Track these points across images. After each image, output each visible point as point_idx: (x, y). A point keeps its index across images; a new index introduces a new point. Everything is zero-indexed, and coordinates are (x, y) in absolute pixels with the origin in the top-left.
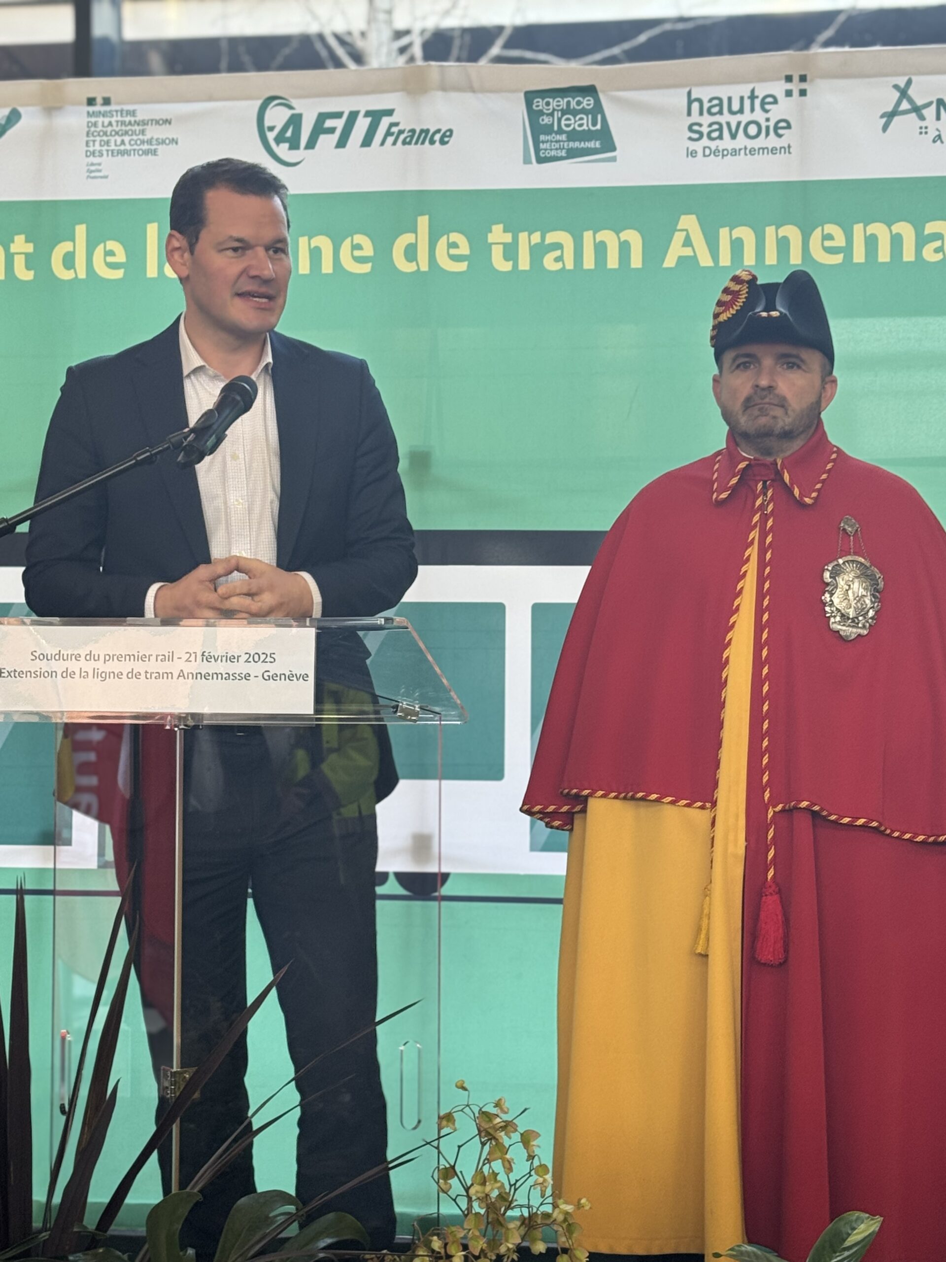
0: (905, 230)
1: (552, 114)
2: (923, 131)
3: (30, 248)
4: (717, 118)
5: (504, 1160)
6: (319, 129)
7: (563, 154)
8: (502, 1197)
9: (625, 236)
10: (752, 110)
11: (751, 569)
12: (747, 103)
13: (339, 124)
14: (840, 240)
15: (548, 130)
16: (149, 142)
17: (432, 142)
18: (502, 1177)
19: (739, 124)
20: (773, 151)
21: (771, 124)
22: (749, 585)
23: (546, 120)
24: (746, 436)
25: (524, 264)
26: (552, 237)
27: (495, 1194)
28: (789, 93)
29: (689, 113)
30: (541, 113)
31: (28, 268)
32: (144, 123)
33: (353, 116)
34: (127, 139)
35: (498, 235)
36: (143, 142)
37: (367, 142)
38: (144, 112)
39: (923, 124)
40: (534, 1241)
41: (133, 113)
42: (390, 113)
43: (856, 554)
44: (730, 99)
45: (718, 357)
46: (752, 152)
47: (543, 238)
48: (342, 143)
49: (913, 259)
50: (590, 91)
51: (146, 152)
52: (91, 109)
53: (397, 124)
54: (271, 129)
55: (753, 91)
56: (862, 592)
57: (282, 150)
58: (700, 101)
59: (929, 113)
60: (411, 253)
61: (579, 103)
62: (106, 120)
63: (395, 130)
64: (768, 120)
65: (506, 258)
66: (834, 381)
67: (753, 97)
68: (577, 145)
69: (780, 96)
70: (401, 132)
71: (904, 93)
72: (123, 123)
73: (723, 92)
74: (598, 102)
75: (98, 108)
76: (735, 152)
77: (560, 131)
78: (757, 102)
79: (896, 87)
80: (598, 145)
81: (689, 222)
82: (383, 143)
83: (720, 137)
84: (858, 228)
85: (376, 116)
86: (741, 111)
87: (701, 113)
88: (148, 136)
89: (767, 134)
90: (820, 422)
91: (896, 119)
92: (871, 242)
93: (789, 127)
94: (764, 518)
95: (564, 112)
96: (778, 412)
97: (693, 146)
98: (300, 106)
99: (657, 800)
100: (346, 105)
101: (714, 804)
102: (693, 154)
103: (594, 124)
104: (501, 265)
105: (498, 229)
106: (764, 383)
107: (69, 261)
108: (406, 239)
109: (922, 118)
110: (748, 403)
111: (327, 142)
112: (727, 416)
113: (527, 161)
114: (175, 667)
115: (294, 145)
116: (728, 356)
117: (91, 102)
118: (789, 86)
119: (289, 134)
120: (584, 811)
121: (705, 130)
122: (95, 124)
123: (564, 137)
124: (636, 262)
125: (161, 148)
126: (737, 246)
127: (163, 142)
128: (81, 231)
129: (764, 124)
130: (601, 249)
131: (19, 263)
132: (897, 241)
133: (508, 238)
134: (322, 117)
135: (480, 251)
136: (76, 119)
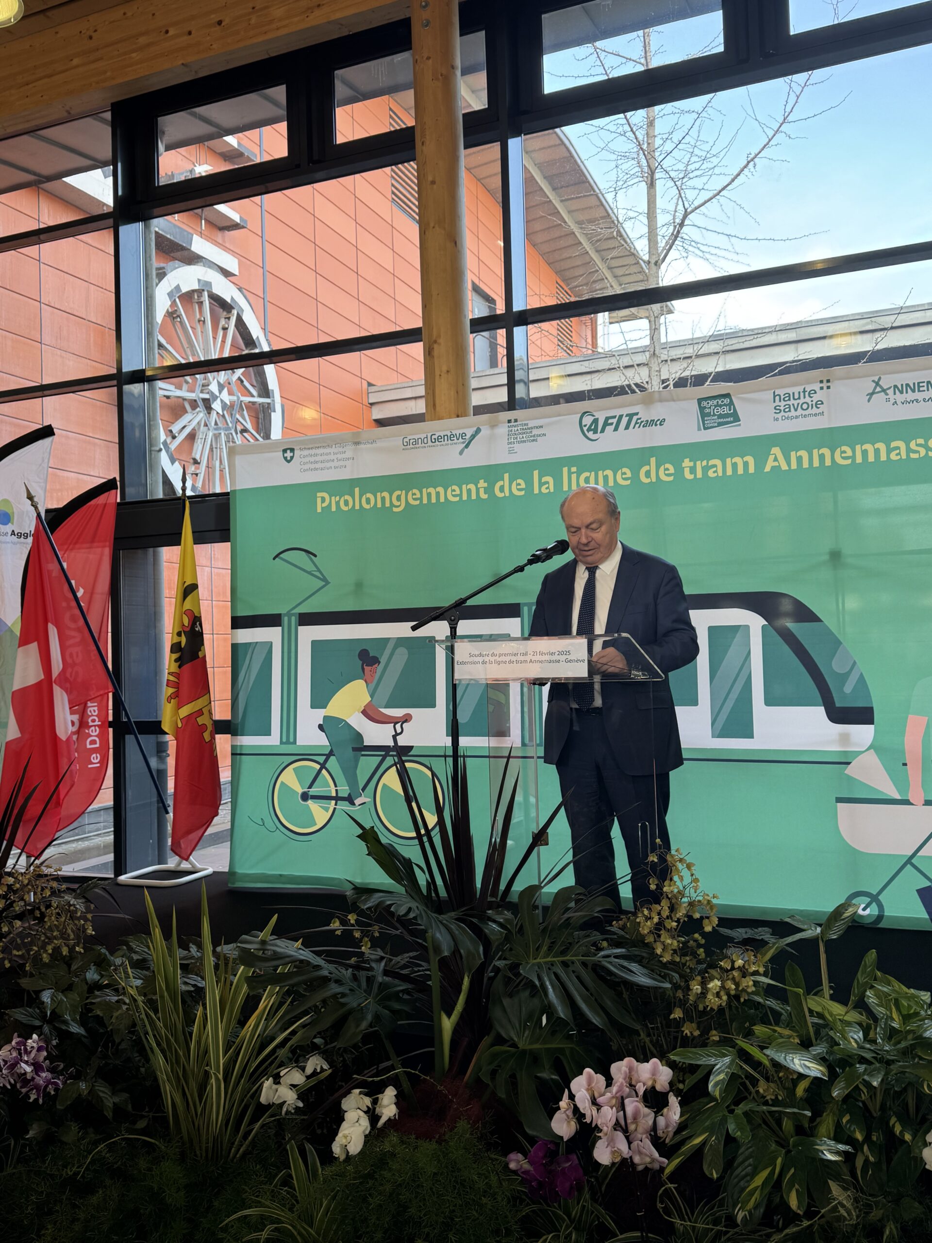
0: (881, 446)
1: (710, 408)
2: (888, 400)
3: (486, 485)
4: (788, 402)
5: (679, 876)
6: (606, 424)
7: (716, 425)
8: (679, 892)
9: (746, 459)
10: (805, 397)
12: (802, 394)
14: (849, 453)
15: (709, 415)
16: (534, 436)
17: (656, 425)
18: (679, 883)
19: (798, 404)
20: (815, 415)
21: (814, 403)
23: (707, 411)
25: (699, 474)
26: (711, 462)
27: (676, 891)
28: (822, 388)
29: (774, 402)
30: (705, 407)
31: (485, 493)
32: (532, 428)
34: (524, 436)
35: (687, 463)
36: (531, 436)
37: (627, 428)
38: (531, 424)
39: (888, 397)
40: (694, 912)
41: (527, 424)
42: (637, 414)
44: (793, 393)
46: (805, 416)
47: (708, 463)
48: (616, 429)
49: (885, 459)
50: (728, 395)
51: (533, 440)
52: (509, 424)
53: (640, 419)
54: (585, 426)
55: (804, 389)
57: (590, 435)
58: (779, 395)
59: (890, 392)
60: (648, 474)
61: (722, 402)
62: (516, 429)
63: (639, 421)
64: (812, 401)
65: (691, 473)
67: (804, 391)
68: (722, 420)
69: (817, 389)
70: (642, 422)
71: (877, 384)
72: (523, 429)
73: (790, 390)
74: (731, 400)
75: (512, 424)
76: (797, 417)
77: (714, 415)
78: (807, 394)
79: (873, 381)
80: (732, 419)
81: (776, 450)
82: (634, 428)
83: (790, 411)
84: (858, 447)
85: (631, 416)
86: (799, 398)
87: (780, 401)
88: (533, 434)
89: (812, 408)
91: (874, 396)
92: (865, 453)
93: (822, 403)
95: (716, 406)
97: (776, 416)
98: (597, 415)
102: (777, 419)
103: (730, 410)
104: (688, 476)
105: (687, 461)
107: (502, 489)
108: (645, 468)
109: (887, 394)
111: (610, 428)
113: (699, 429)
114: (528, 658)
115: (595, 432)
117: (509, 421)
118: (821, 385)
119: (593, 427)
121: (782, 408)
122: (511, 431)
123: (716, 417)
124: (752, 470)
125: (539, 438)
126: (799, 459)
127: (540, 435)
128: (506, 476)
129: (810, 403)
130: (735, 466)
131: (482, 491)
132: (877, 452)
133: (692, 464)
135: (679, 470)
136: (503, 430)
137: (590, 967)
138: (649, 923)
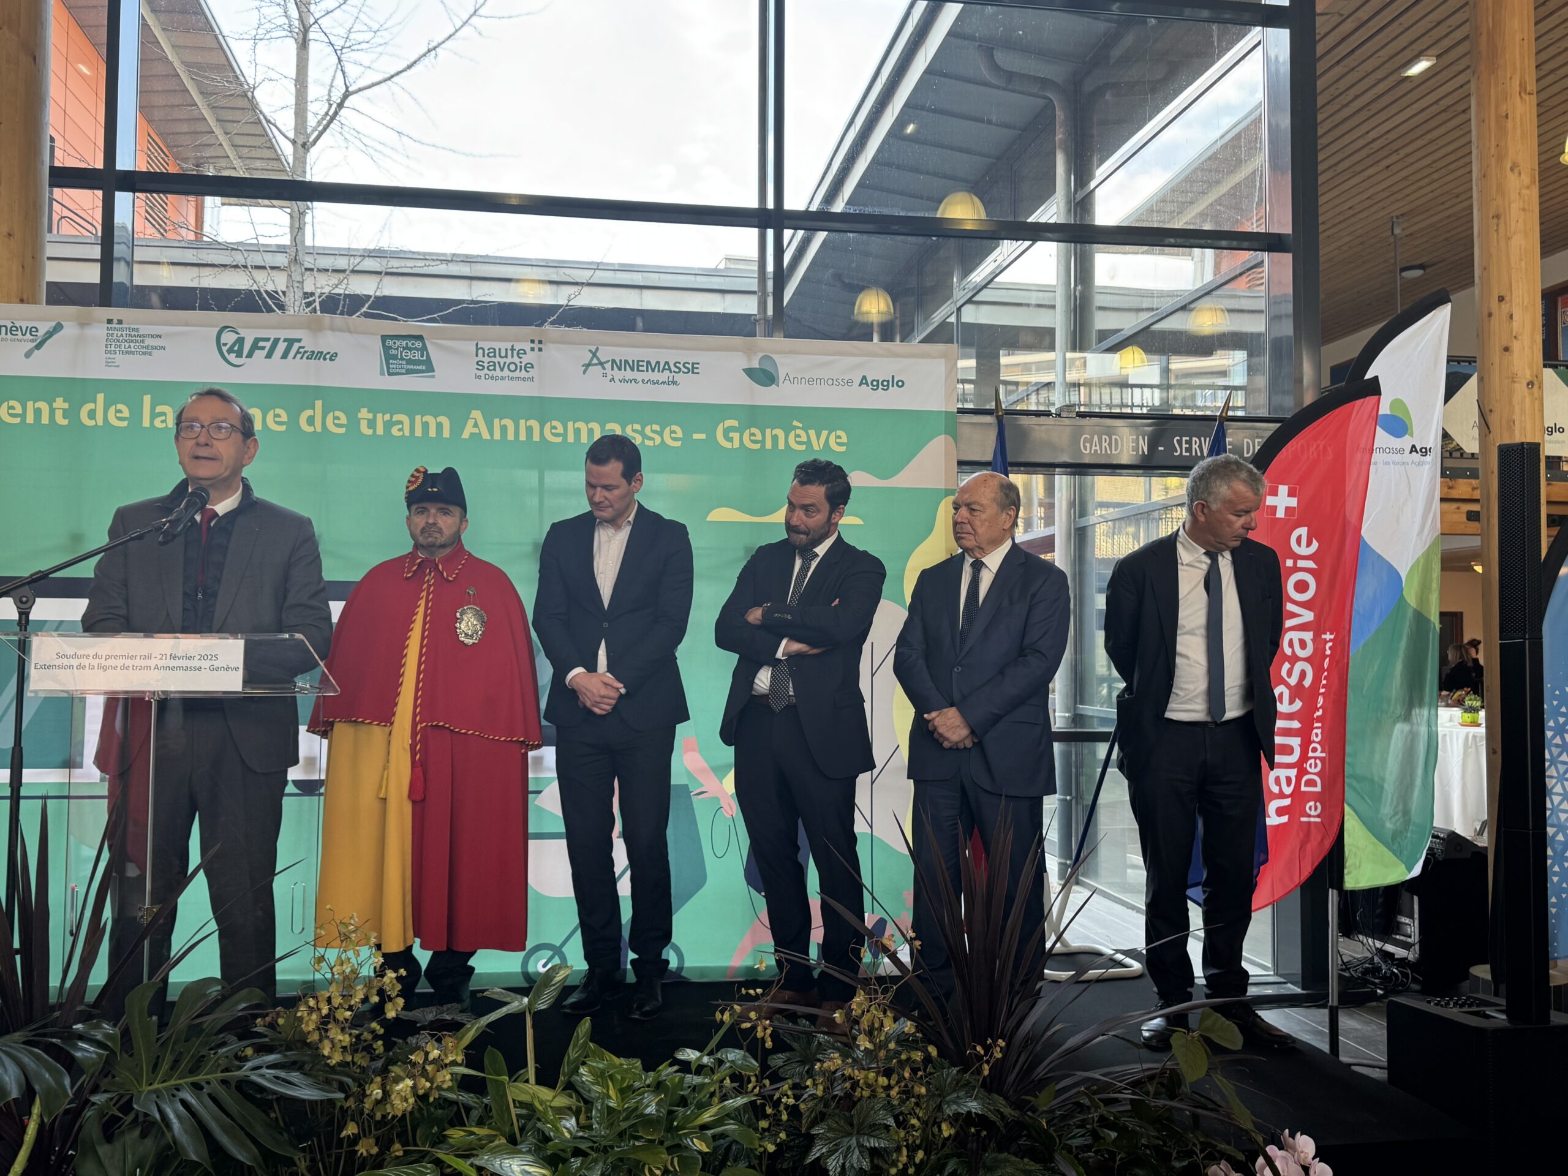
0: (595, 426)
1: (397, 349)
2: (605, 375)
3: (66, 406)
4: (493, 359)
6: (255, 347)
7: (404, 371)
9: (440, 419)
10: (512, 357)
11: (421, 611)
12: (509, 352)
13: (268, 345)
14: (560, 429)
15: (395, 357)
16: (147, 347)
17: (325, 359)
19: (505, 363)
20: (524, 379)
21: (523, 365)
22: (419, 618)
23: (394, 352)
24: (422, 546)
25: (380, 431)
26: (396, 418)
28: (532, 349)
29: (477, 356)
30: (391, 348)
31: (65, 417)
32: (144, 336)
33: (276, 341)
34: (132, 345)
35: (364, 414)
36: (143, 347)
37: (285, 356)
38: (144, 330)
39: (605, 372)
41: (137, 330)
42: (299, 340)
43: (474, 604)
44: (500, 349)
45: (409, 507)
46: (512, 379)
47: (391, 417)
48: (269, 356)
50: (420, 338)
51: (144, 353)
52: (109, 326)
53: (303, 347)
54: (225, 345)
55: (513, 346)
56: (475, 623)
57: (232, 357)
58: (483, 349)
59: (608, 366)
60: (311, 421)
61: (413, 344)
62: (119, 333)
63: (301, 350)
64: (521, 362)
65: (369, 427)
66: (467, 521)
67: (512, 349)
68: (412, 367)
69: (528, 350)
70: (306, 352)
71: (594, 355)
72: (130, 335)
73: (496, 345)
74: (424, 345)
75: (114, 325)
76: (503, 378)
77: (402, 359)
78: (515, 353)
79: (590, 351)
80: (424, 368)
81: (476, 414)
82: (294, 358)
83: (494, 370)
84: (570, 424)
85: (290, 342)
86: (506, 357)
87: (484, 356)
88: (146, 344)
89: (521, 370)
90: (460, 539)
91: (591, 367)
92: (577, 432)
93: (533, 367)
94: (429, 586)
95: (404, 348)
96: (438, 535)
97: (479, 373)
99: (362, 722)
100: (272, 334)
101: (392, 724)
102: (479, 377)
103: (422, 356)
104: (366, 430)
105: (364, 410)
106: (431, 521)
107: (92, 415)
108: (309, 413)
109: (604, 368)
110: (423, 531)
111: (259, 354)
112: (413, 536)
113: (382, 374)
114: (152, 663)
115: (239, 354)
116: (414, 507)
117: (110, 321)
118: (532, 345)
119: (236, 348)
120: (332, 729)
121: (486, 365)
122: (112, 335)
123: (404, 362)
124: (446, 434)
125: (154, 352)
126: (504, 429)
127: (156, 348)
128: (100, 397)
129: (519, 365)
130: (425, 425)
131: (59, 415)
132: (590, 432)
133: (370, 416)
134: (257, 340)
135: (353, 422)
136: (100, 331)
137: (233, 1085)
138: (314, 1016)
